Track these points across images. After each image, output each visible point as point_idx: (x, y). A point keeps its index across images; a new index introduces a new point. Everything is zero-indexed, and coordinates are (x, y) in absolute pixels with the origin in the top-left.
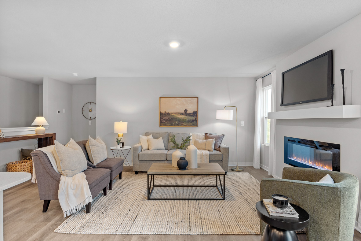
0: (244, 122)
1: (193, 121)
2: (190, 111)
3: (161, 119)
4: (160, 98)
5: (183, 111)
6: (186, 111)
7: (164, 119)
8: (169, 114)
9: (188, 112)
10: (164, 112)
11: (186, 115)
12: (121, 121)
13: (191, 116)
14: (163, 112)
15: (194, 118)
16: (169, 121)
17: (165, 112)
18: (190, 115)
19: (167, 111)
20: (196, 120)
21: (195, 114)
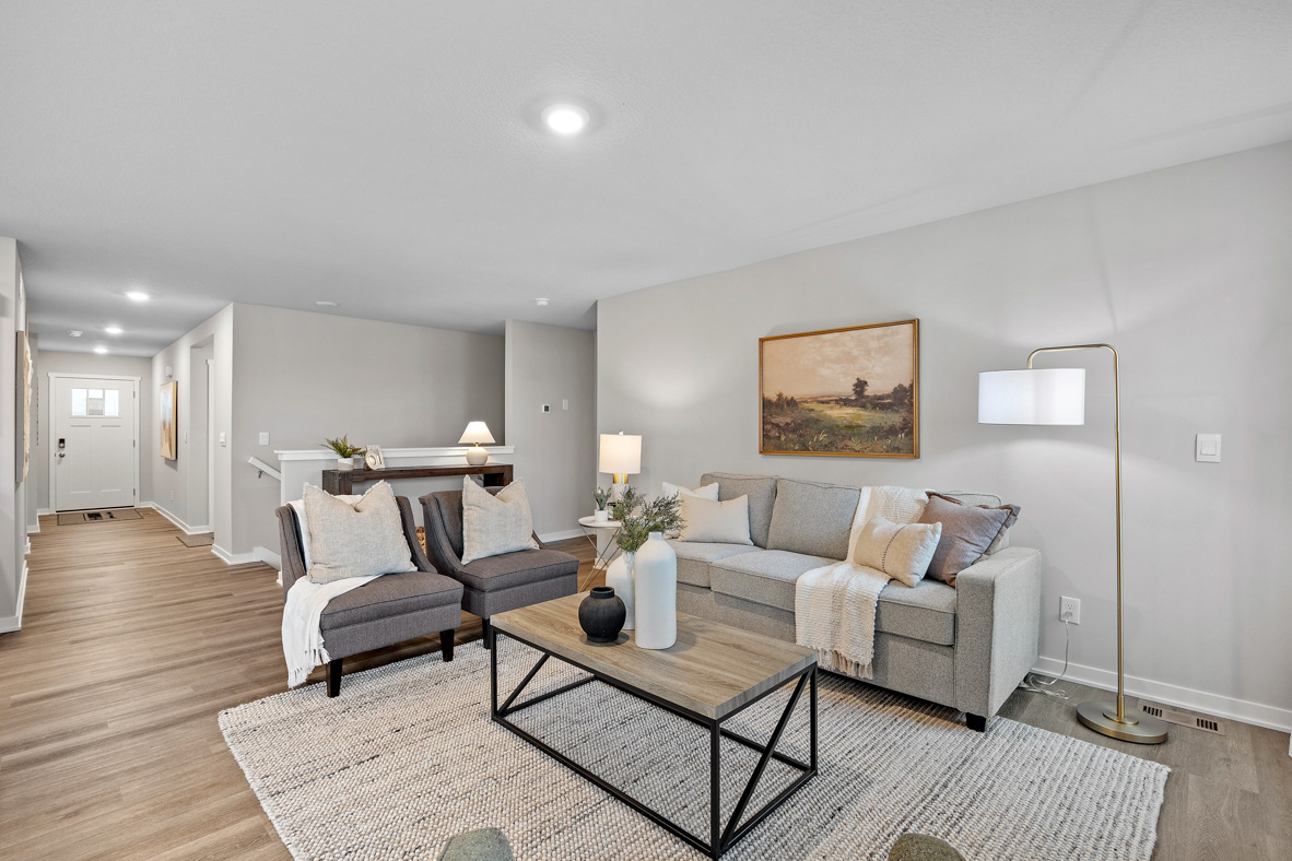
0: (1218, 437)
1: (893, 431)
2: (879, 386)
3: (765, 422)
4: (762, 341)
5: (846, 388)
6: (860, 385)
7: (777, 425)
8: (792, 403)
9: (869, 391)
10: (774, 398)
11: (863, 406)
12: (621, 433)
13: (884, 407)
14: (772, 396)
15: (895, 419)
16: (794, 431)
17: (780, 396)
18: (877, 403)
19: (788, 394)
20: (909, 428)
21: (904, 398)
